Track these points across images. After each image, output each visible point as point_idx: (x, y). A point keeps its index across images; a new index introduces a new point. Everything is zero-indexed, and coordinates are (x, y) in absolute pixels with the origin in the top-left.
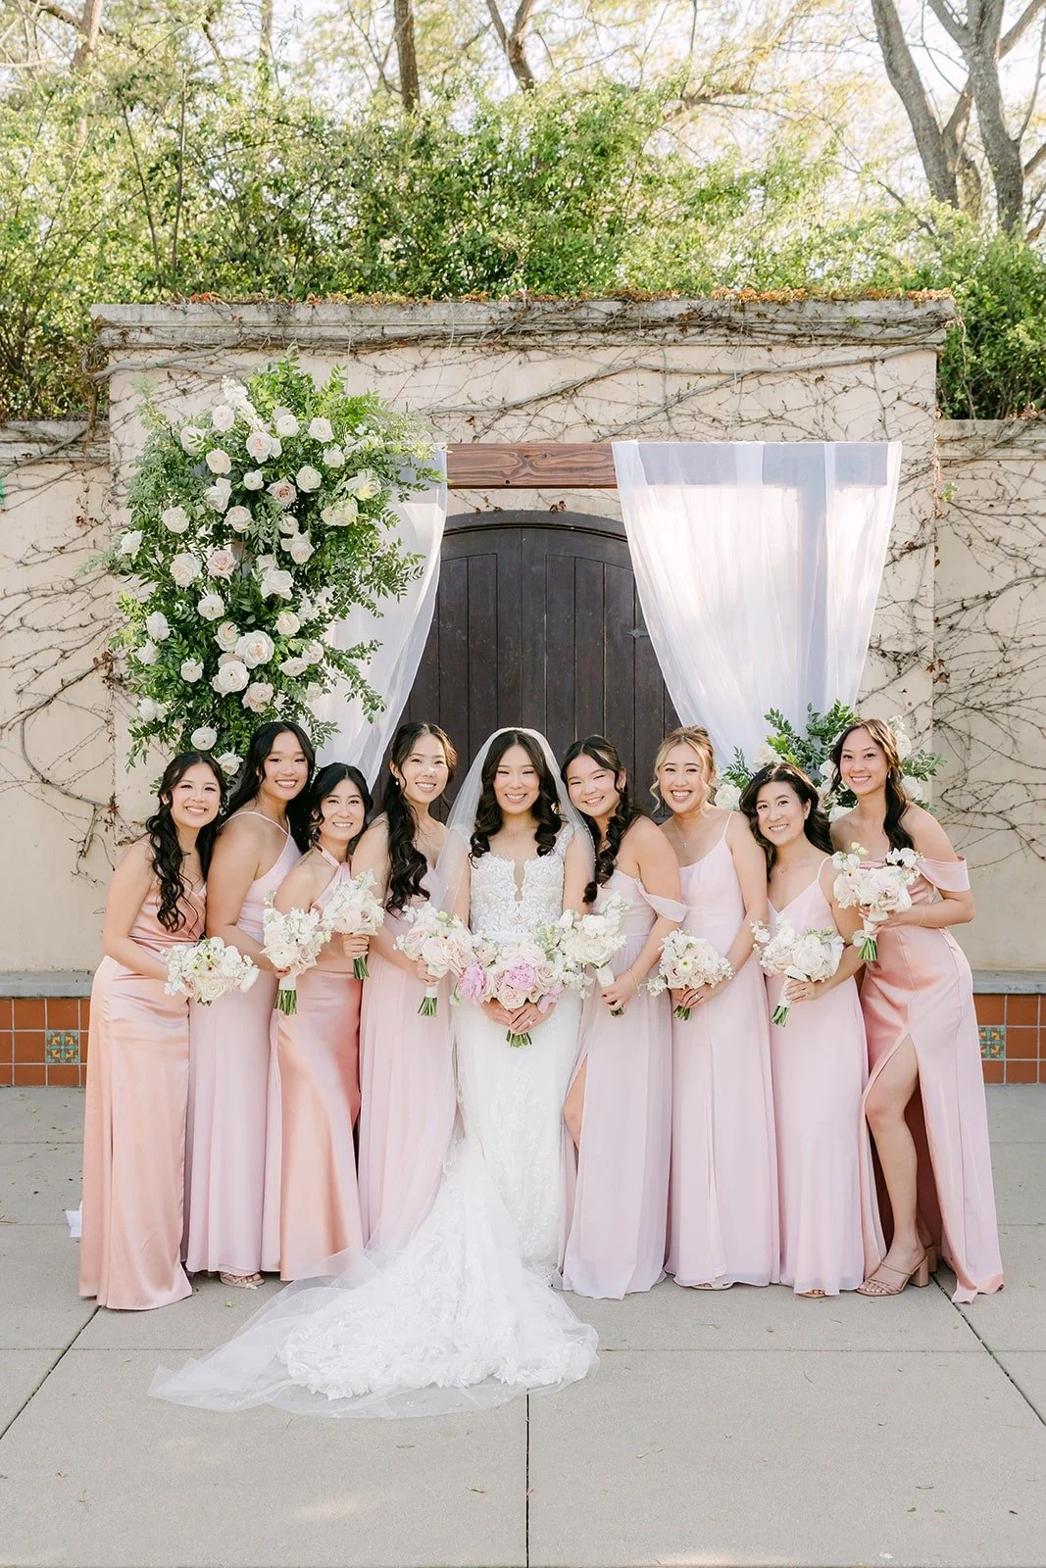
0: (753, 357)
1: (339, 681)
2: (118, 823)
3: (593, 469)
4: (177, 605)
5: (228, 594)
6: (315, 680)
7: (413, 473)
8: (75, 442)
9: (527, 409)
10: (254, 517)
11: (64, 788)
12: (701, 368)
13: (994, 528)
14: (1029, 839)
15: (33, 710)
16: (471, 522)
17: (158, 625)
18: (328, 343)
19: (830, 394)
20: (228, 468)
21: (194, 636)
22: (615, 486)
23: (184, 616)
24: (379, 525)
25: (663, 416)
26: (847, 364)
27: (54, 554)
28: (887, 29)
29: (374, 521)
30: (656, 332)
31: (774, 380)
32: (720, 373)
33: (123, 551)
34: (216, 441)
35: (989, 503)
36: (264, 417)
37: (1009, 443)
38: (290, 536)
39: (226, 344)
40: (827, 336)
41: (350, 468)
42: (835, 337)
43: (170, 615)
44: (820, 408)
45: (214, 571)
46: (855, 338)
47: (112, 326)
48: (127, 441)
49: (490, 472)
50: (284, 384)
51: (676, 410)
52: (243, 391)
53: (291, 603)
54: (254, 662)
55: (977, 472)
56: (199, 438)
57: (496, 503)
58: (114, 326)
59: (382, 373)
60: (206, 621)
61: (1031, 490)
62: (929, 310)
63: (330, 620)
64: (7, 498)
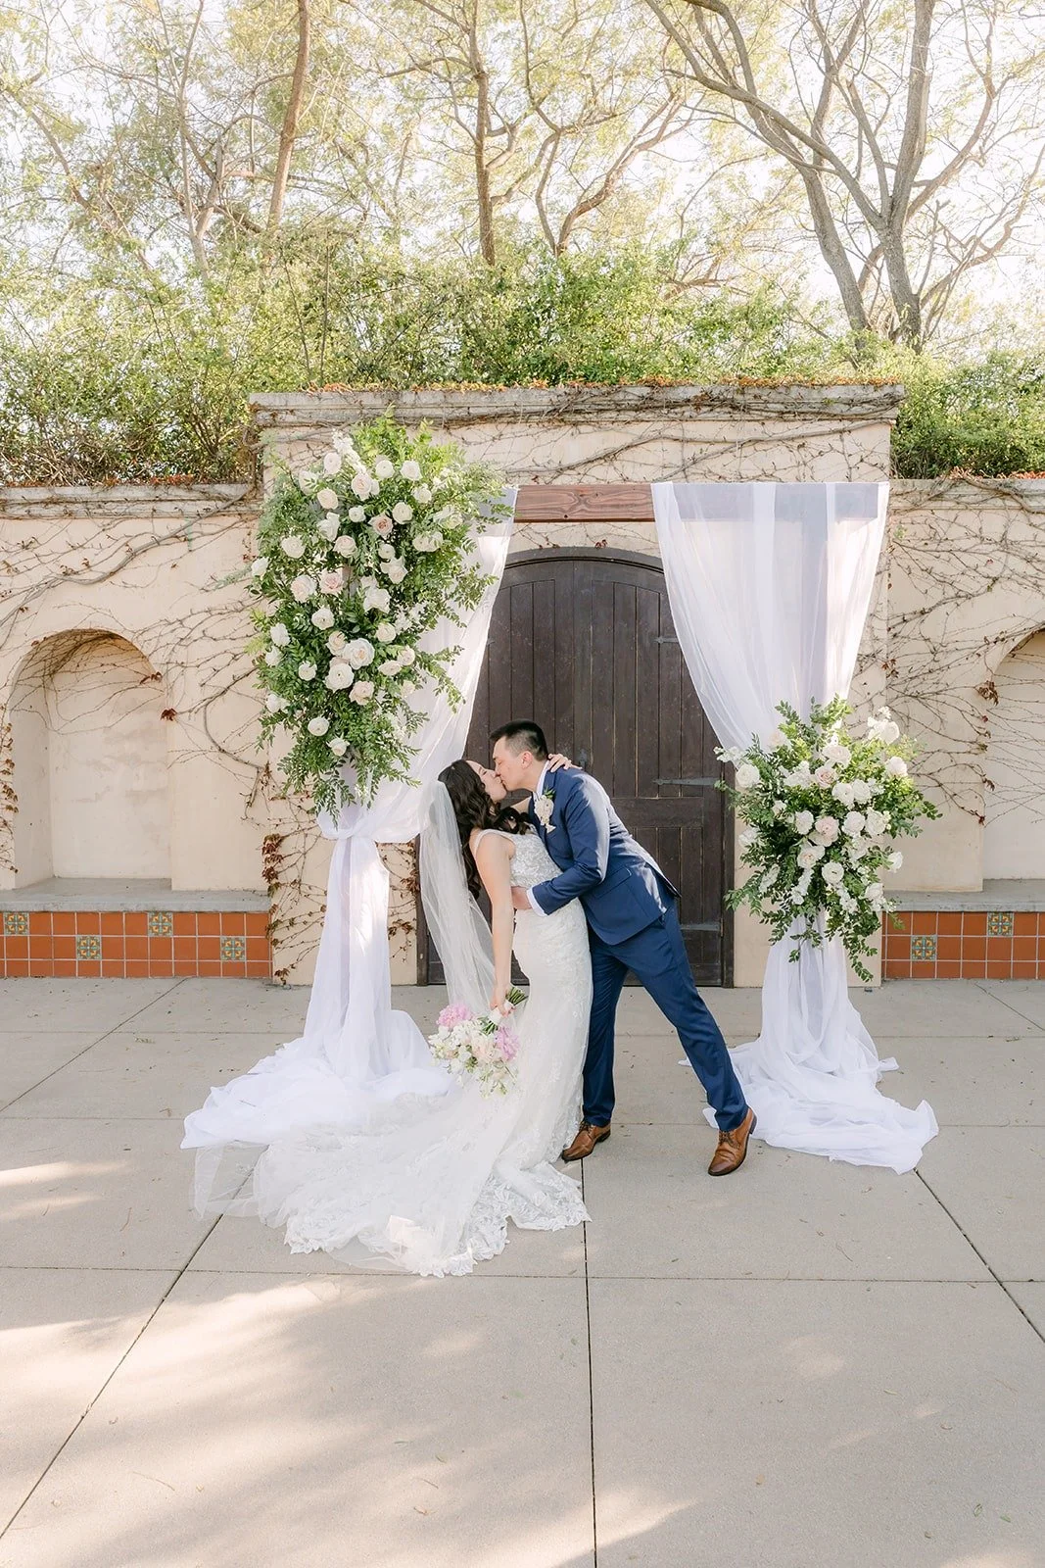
0: (752, 430)
1: (429, 679)
2: (272, 783)
3: (635, 505)
4: (296, 618)
5: (337, 608)
6: (408, 679)
7: (489, 508)
8: (242, 499)
9: (578, 469)
10: (358, 545)
11: (236, 755)
12: (711, 438)
13: (928, 561)
14: (951, 794)
15: (213, 698)
16: (534, 556)
17: (280, 634)
19: (809, 457)
20: (336, 505)
21: (310, 642)
22: (653, 520)
23: (302, 627)
24: (461, 551)
25: (681, 474)
26: (822, 434)
27: (227, 583)
28: (822, 221)
29: (457, 549)
30: (676, 410)
31: (766, 447)
32: (725, 441)
33: (253, 574)
34: (325, 483)
35: (924, 542)
36: (366, 463)
37: (939, 496)
38: (388, 561)
39: (351, 422)
40: (807, 413)
41: (437, 503)
42: (813, 413)
43: (289, 625)
44: (802, 468)
45: (326, 590)
46: (829, 415)
47: (265, 409)
49: (551, 509)
51: (692, 469)
52: (350, 441)
53: (389, 615)
54: (358, 665)
55: (915, 519)
56: (313, 482)
57: (554, 541)
58: (266, 410)
59: (469, 444)
60: (319, 631)
61: (955, 532)
62: (886, 392)
63: (422, 630)
64: (193, 542)
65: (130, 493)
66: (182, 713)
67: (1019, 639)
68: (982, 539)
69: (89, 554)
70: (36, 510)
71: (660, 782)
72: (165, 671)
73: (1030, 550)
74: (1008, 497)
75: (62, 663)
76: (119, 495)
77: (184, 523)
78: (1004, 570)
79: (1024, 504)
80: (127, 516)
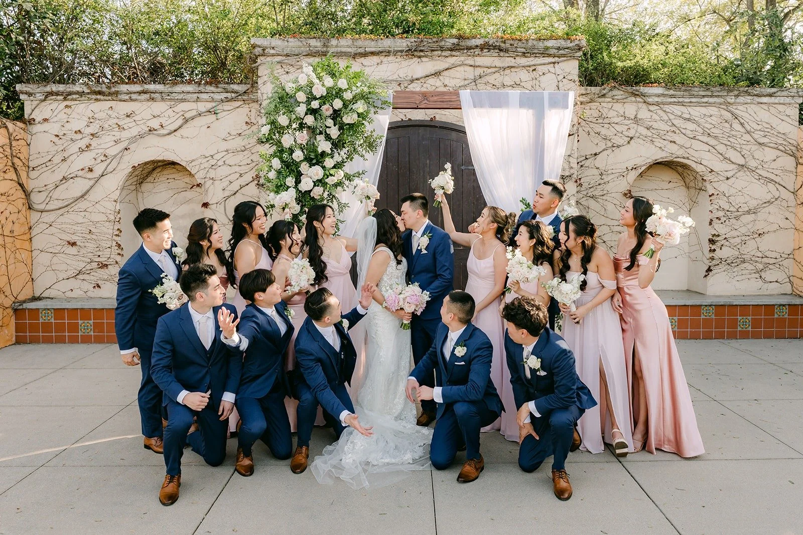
0: (509, 61)
1: (349, 186)
3: (452, 101)
4: (284, 155)
5: (305, 151)
6: (340, 186)
7: (380, 102)
8: (245, 92)
9: (421, 80)
10: (315, 120)
12: (489, 65)
13: (598, 128)
15: (229, 197)
16: (399, 124)
17: (276, 163)
18: (343, 54)
19: (538, 76)
20: (305, 100)
21: (291, 168)
22: (461, 109)
23: (287, 160)
24: (366, 123)
25: (474, 84)
26: (544, 64)
27: (237, 136)
29: (364, 122)
30: (471, 51)
31: (516, 70)
32: (496, 67)
33: (262, 133)
34: (299, 89)
35: (596, 119)
36: (319, 79)
37: (604, 96)
38: (330, 127)
39: (304, 54)
40: (537, 53)
41: (355, 100)
42: (540, 53)
43: (281, 159)
44: (534, 81)
45: (299, 141)
46: (548, 54)
48: (265, 92)
49: (410, 102)
50: (328, 66)
51: (479, 81)
52: (311, 68)
53: (330, 155)
54: (316, 178)
55: (591, 107)
56: (293, 88)
57: (409, 117)
58: (260, 47)
59: (365, 66)
60: (296, 162)
61: (612, 114)
62: (576, 44)
63: (346, 162)
64: (218, 115)
65: (185, 88)
66: (212, 204)
67: (643, 168)
68: (625, 117)
69: (162, 120)
70: (134, 96)
72: (203, 182)
73: (649, 123)
74: (638, 97)
75: (146, 178)
76: (179, 89)
77: (214, 104)
78: (636, 133)
79: (646, 100)
80: (183, 100)
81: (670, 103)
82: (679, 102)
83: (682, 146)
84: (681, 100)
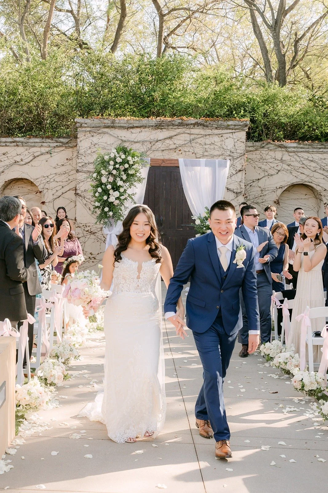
0: (208, 131)
1: (130, 199)
2: (76, 223)
4: (103, 186)
5: (112, 185)
6: (126, 200)
8: (67, 143)
9: (162, 141)
10: (117, 172)
12: (198, 133)
13: (260, 165)
15: (56, 199)
17: (100, 190)
18: (122, 127)
19: (224, 139)
20: (113, 164)
21: (106, 192)
23: (104, 188)
25: (190, 143)
26: (227, 133)
27: (61, 166)
29: (137, 173)
30: (189, 126)
31: (212, 136)
32: (201, 134)
34: (110, 159)
35: (259, 160)
36: (119, 155)
37: (263, 147)
38: (123, 175)
39: (102, 127)
40: (223, 128)
41: (134, 164)
42: (225, 128)
43: (102, 188)
44: (222, 142)
45: (109, 181)
46: (229, 128)
48: (81, 146)
49: (157, 164)
51: (193, 142)
53: (122, 186)
54: (116, 197)
55: (256, 153)
56: (108, 158)
58: (79, 123)
59: (133, 133)
60: (108, 189)
61: (268, 157)
62: (244, 123)
64: (52, 154)
65: (35, 140)
66: (47, 203)
67: (286, 188)
68: (275, 159)
69: (22, 157)
70: (8, 144)
71: (183, 225)
72: (42, 190)
73: (289, 162)
74: (282, 148)
76: (32, 141)
77: (50, 149)
78: (282, 168)
79: (287, 150)
80: (34, 146)
81: (301, 152)
82: (306, 151)
83: (308, 176)
84: (307, 150)
